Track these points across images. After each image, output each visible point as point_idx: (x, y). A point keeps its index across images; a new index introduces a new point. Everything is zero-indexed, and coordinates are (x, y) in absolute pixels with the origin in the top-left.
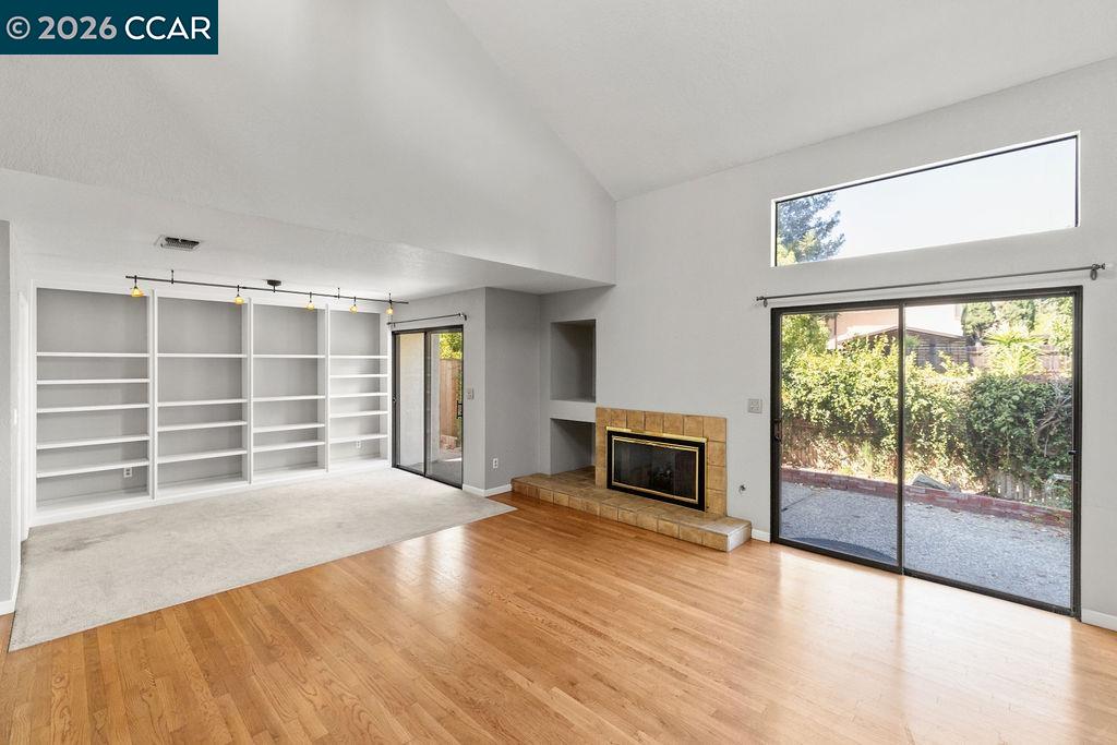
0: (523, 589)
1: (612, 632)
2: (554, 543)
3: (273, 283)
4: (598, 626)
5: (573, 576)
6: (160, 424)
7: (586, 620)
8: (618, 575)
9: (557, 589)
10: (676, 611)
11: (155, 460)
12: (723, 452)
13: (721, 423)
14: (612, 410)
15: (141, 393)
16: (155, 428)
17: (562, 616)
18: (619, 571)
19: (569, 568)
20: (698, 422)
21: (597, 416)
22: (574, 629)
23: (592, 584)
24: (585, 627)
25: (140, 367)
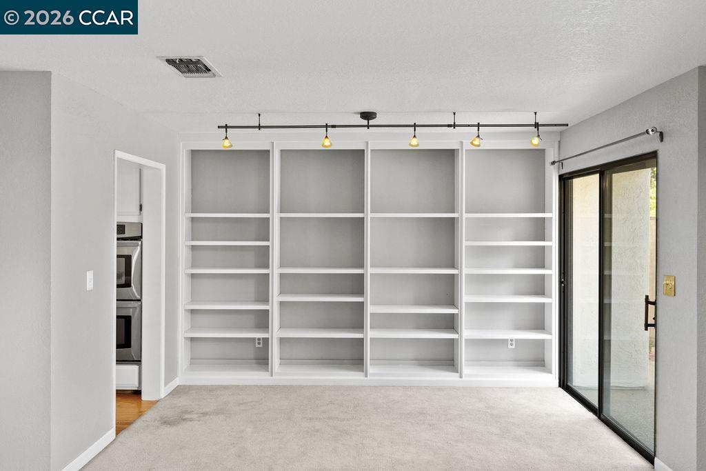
3: (367, 116)
6: (282, 293)
11: (276, 332)
15: (262, 257)
16: (276, 297)
25: (262, 229)
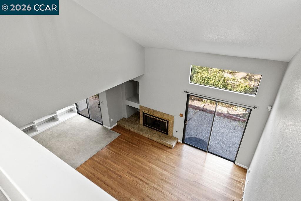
0: (129, 170)
1: (149, 182)
2: (133, 150)
4: (146, 181)
5: (139, 164)
7: (143, 179)
8: (149, 162)
9: (136, 169)
10: (161, 173)
12: (173, 123)
13: (173, 117)
14: (144, 107)
17: (139, 179)
18: (149, 160)
19: (138, 160)
20: (167, 116)
21: (140, 108)
22: (142, 183)
23: (144, 166)
24: (144, 182)
